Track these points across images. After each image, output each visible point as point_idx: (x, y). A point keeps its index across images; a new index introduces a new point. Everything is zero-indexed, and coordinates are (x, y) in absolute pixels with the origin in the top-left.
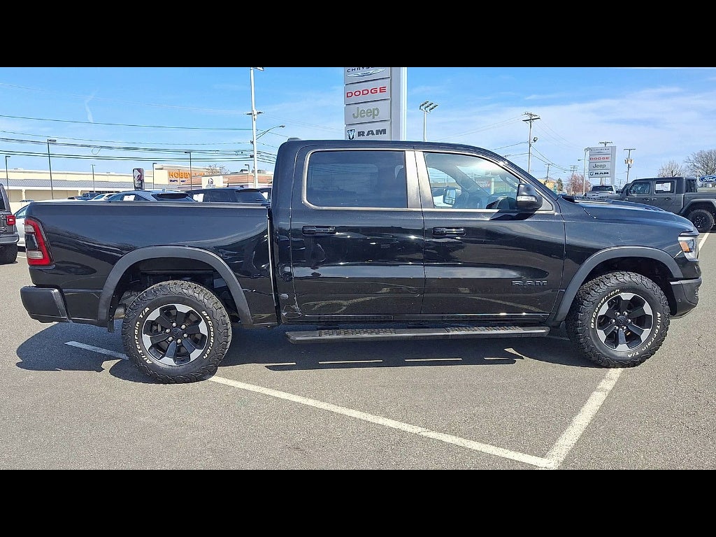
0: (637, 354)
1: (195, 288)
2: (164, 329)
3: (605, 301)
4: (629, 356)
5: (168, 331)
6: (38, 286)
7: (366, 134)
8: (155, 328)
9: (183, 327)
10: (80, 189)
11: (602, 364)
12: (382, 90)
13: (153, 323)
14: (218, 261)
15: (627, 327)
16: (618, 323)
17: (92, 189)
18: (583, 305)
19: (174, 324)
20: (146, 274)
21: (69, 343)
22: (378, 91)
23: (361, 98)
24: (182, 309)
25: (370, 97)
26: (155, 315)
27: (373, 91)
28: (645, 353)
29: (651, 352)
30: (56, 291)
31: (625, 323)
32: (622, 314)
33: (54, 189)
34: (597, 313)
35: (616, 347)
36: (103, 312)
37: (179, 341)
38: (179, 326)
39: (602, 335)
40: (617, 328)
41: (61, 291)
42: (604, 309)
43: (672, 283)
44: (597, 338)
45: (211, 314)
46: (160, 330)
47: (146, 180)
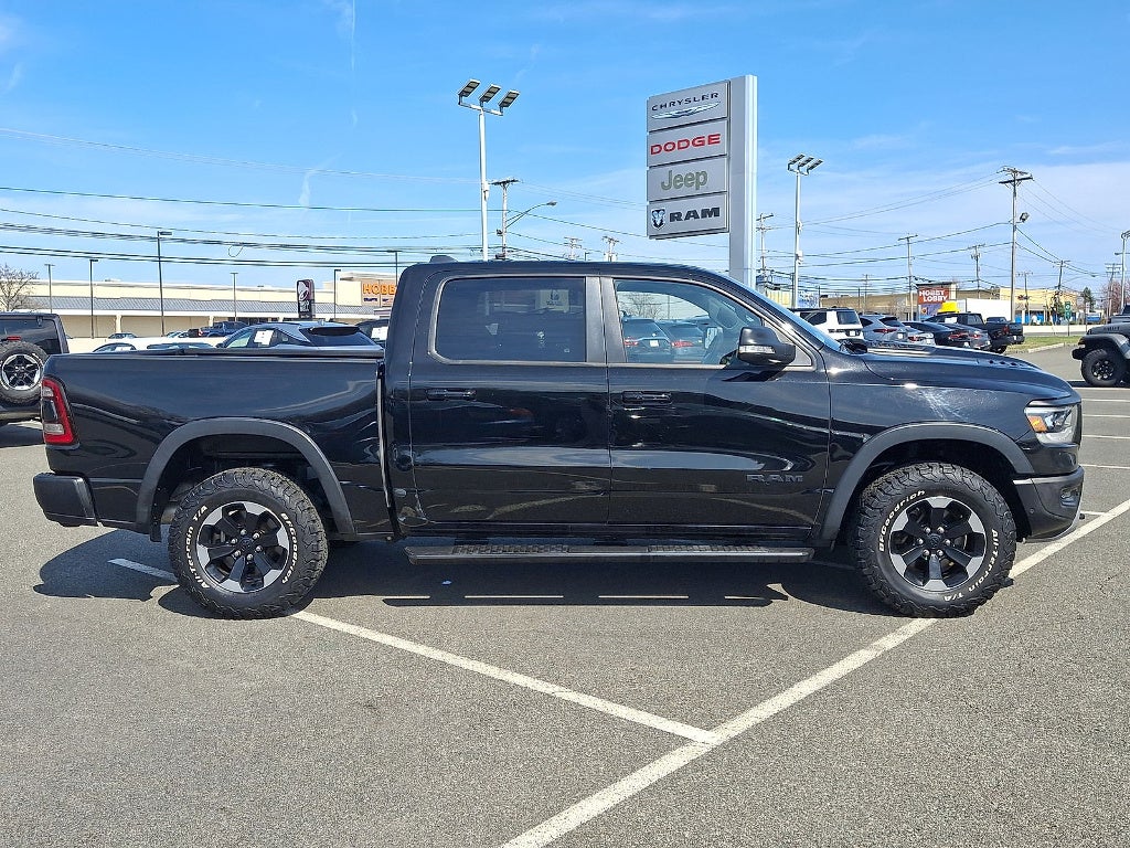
0: (960, 595)
1: (273, 479)
2: (228, 538)
3: (902, 509)
4: (947, 599)
5: (233, 541)
6: (58, 473)
7: (683, 217)
8: (217, 536)
9: (256, 535)
10: (212, 315)
11: (902, 610)
12: (713, 139)
13: (212, 530)
14: (305, 440)
15: (944, 553)
16: (927, 545)
17: (232, 315)
18: (865, 514)
19: (243, 532)
20: (211, 459)
21: (116, 561)
22: (706, 142)
23: (677, 155)
24: (254, 509)
25: (693, 152)
26: (215, 518)
27: (696, 142)
28: (975, 594)
29: (985, 594)
30: (81, 480)
31: (941, 546)
32: (934, 530)
33: (166, 314)
34: (889, 528)
35: (924, 583)
36: (143, 511)
37: (249, 556)
38: (250, 534)
39: (899, 563)
40: (928, 552)
41: (87, 481)
42: (901, 523)
43: (1016, 482)
44: (891, 568)
45: (294, 519)
46: (223, 540)
47: (318, 298)
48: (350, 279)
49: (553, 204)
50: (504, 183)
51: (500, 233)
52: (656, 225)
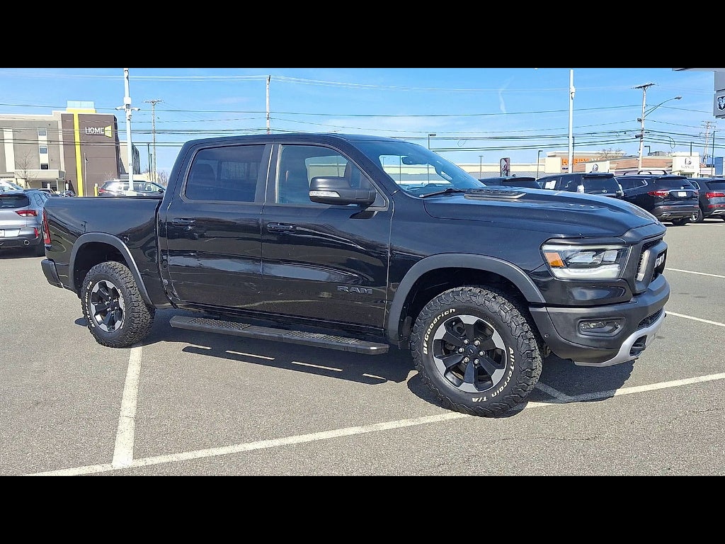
0: (486, 400)
4: (474, 400)
5: (107, 302)
15: (480, 362)
16: (467, 354)
19: (110, 298)
28: (497, 400)
31: (478, 357)
32: (472, 343)
35: (460, 384)
39: (441, 365)
41: (55, 264)
43: (531, 309)
48: (554, 156)
49: (679, 98)
50: (644, 86)
51: (640, 120)
52: (720, 108)
